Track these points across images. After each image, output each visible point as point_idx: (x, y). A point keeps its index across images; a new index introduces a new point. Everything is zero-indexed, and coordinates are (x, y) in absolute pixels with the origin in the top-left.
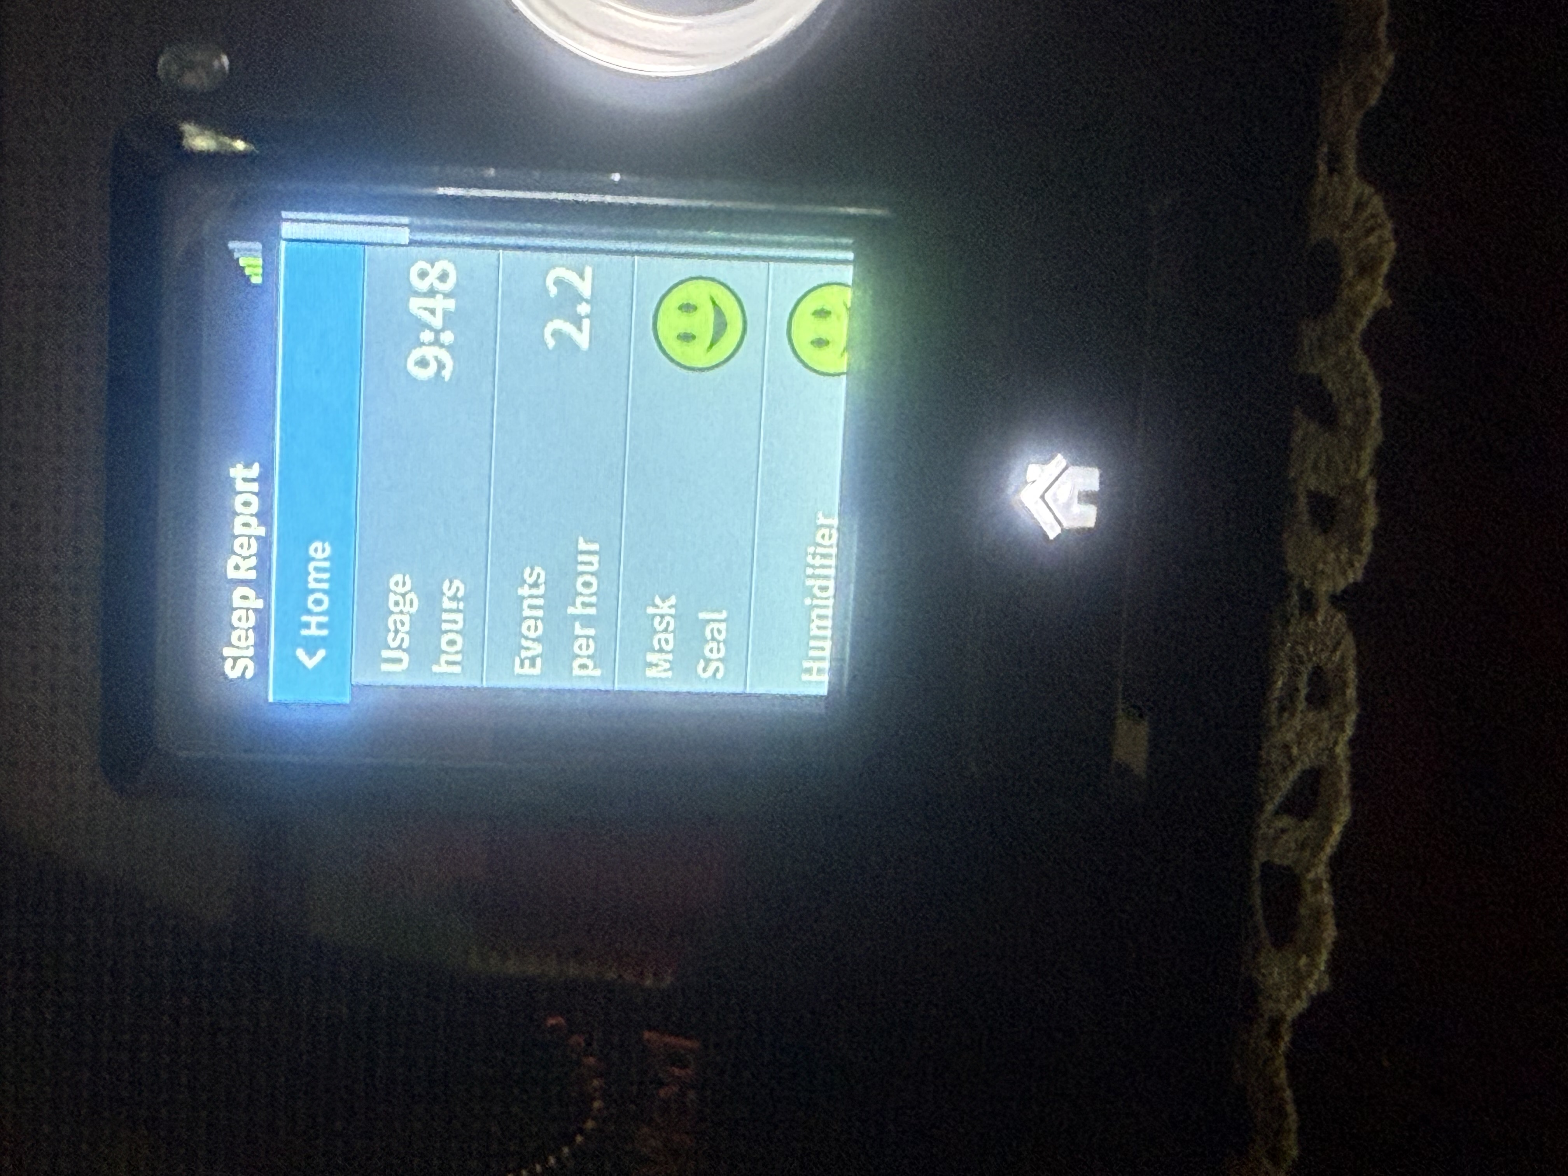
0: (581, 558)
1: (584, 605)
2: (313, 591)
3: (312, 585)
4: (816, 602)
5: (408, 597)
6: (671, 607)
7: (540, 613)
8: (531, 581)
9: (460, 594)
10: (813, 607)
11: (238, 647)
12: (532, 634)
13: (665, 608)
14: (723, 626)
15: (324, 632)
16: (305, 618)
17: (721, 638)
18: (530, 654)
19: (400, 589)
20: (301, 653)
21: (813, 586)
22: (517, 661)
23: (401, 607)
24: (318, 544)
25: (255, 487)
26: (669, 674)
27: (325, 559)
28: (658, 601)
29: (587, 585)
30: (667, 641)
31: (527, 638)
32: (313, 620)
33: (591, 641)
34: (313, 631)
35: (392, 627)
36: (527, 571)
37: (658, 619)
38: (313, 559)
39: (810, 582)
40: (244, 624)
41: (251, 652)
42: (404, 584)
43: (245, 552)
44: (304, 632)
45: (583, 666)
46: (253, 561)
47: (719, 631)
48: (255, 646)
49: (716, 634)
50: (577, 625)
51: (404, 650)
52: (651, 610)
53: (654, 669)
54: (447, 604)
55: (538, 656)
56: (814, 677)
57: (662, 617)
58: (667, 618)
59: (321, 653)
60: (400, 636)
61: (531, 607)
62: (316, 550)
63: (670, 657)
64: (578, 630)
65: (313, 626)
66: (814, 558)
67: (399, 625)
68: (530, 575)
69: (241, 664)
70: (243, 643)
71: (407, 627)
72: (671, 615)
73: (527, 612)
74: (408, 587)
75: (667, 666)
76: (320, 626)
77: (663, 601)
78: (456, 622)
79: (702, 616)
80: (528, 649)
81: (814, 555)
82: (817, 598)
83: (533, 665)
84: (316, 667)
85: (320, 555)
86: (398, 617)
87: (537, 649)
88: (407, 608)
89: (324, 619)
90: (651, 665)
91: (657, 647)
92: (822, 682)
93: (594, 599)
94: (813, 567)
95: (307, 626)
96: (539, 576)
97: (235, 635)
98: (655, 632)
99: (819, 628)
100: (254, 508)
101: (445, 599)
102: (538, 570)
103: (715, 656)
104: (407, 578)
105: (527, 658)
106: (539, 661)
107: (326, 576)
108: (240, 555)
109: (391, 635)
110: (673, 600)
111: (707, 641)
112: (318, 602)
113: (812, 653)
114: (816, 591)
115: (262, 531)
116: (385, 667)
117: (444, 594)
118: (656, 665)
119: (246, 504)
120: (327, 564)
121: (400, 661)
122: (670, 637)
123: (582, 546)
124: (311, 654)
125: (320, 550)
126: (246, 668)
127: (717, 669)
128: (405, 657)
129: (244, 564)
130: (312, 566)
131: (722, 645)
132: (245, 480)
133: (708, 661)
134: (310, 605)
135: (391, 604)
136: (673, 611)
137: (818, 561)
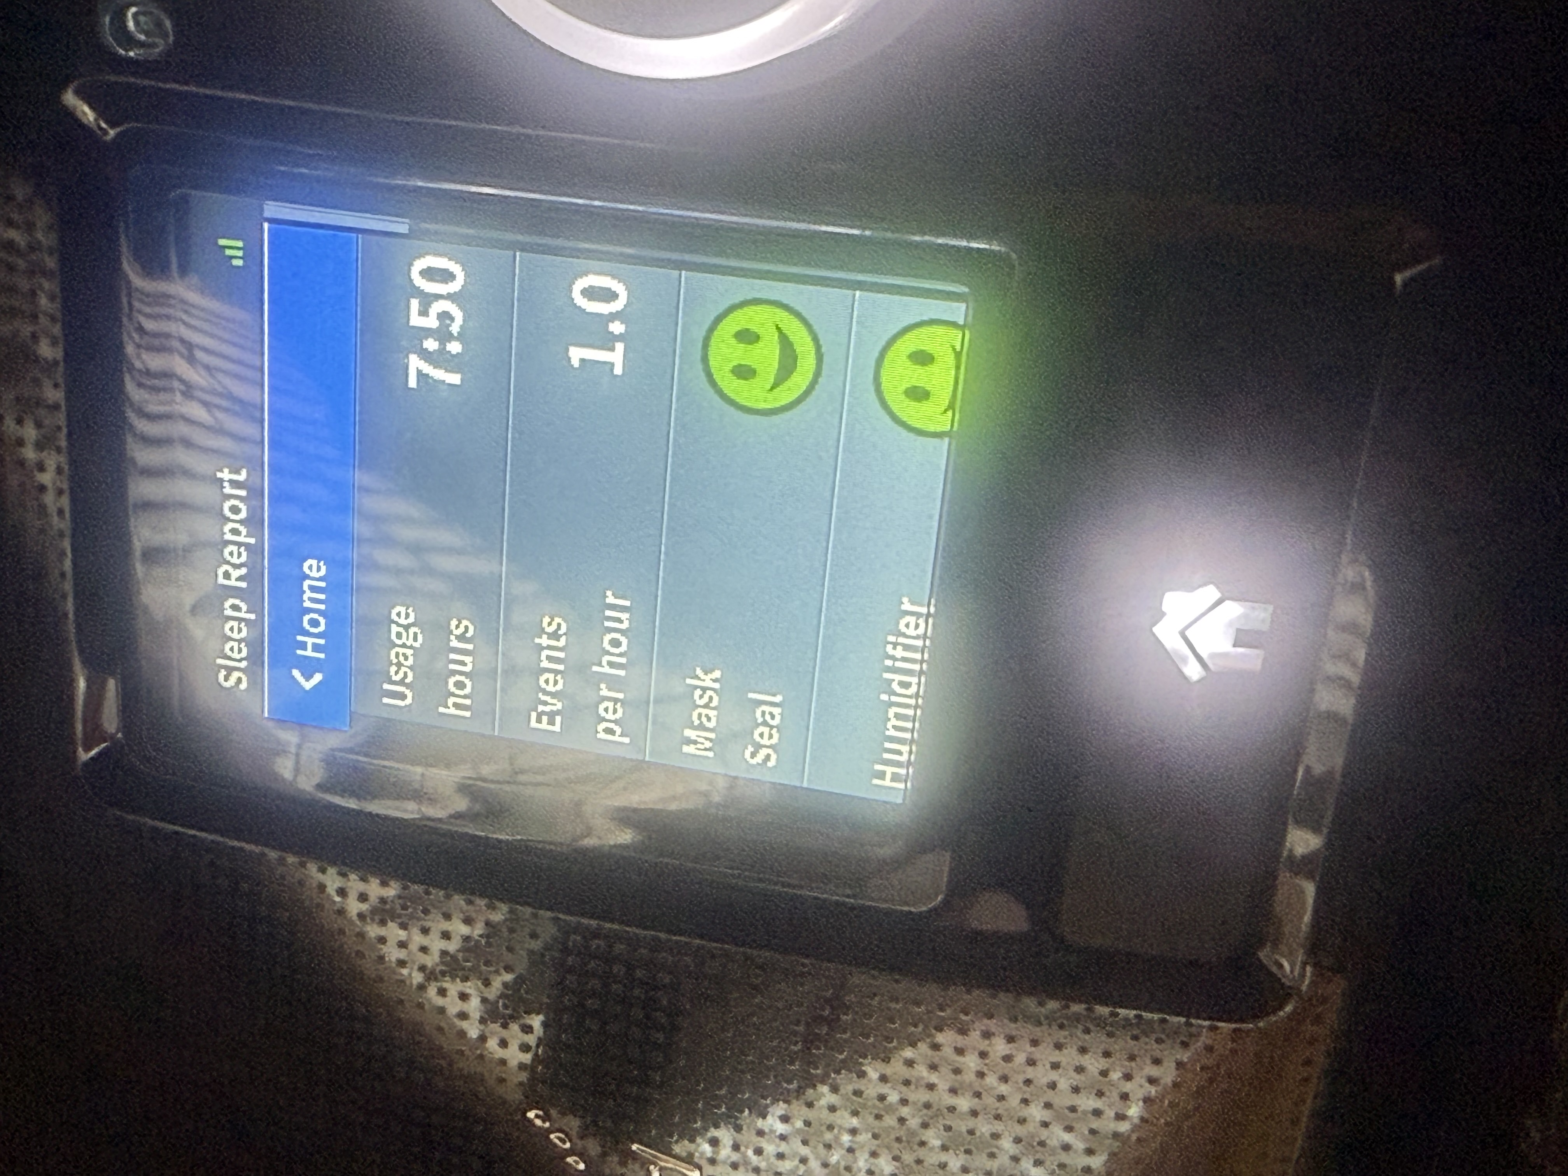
0: (608, 613)
1: (611, 664)
2: (309, 611)
4: (894, 699)
5: (412, 630)
6: (714, 681)
7: (561, 667)
8: (550, 630)
9: (469, 635)
10: (890, 704)
11: (230, 658)
12: (550, 688)
13: (708, 681)
14: (776, 711)
15: (321, 656)
16: (300, 638)
17: (775, 723)
18: (547, 709)
19: (402, 621)
20: (296, 673)
21: (892, 681)
22: (534, 715)
23: (404, 640)
24: (312, 562)
25: (243, 493)
26: (710, 754)
27: (321, 579)
28: (699, 672)
29: (616, 643)
30: (709, 719)
31: (545, 692)
32: (310, 641)
33: (618, 706)
34: (309, 653)
35: (395, 661)
36: (546, 619)
37: (698, 692)
38: (307, 577)
39: (887, 676)
40: (235, 635)
41: (244, 664)
42: (407, 616)
43: (235, 560)
44: (299, 652)
45: (609, 731)
46: (243, 571)
47: (773, 717)
48: (248, 660)
49: (768, 717)
50: (603, 686)
51: (407, 686)
52: (689, 681)
53: (692, 746)
54: (454, 643)
55: (558, 713)
56: (888, 782)
57: (704, 689)
58: (710, 693)
59: (318, 677)
60: (403, 669)
61: (550, 659)
62: (310, 567)
63: (712, 736)
64: (605, 691)
65: (309, 647)
66: (894, 648)
67: (402, 659)
68: (550, 625)
69: (236, 675)
70: (236, 655)
71: (410, 662)
72: (715, 690)
74: (411, 620)
75: (708, 744)
76: (316, 648)
77: (706, 674)
78: (463, 663)
79: (751, 695)
80: (545, 703)
81: (895, 645)
82: (897, 694)
83: (551, 722)
84: (315, 688)
85: (314, 574)
86: (401, 650)
87: (559, 705)
88: (410, 642)
89: (322, 642)
90: (689, 742)
91: (697, 722)
92: (896, 790)
93: (623, 660)
94: (893, 658)
95: (303, 646)
96: (559, 625)
97: (227, 648)
98: (696, 705)
99: (896, 728)
100: (244, 515)
101: (452, 637)
102: (557, 620)
103: (765, 741)
104: (410, 610)
105: (543, 713)
106: (558, 719)
107: (322, 597)
108: (228, 563)
109: (393, 669)
110: (717, 674)
111: (758, 725)
112: (314, 623)
113: (887, 756)
114: (895, 686)
115: (252, 541)
116: (386, 700)
117: (451, 632)
118: (695, 742)
119: (235, 510)
120: (323, 584)
121: (403, 697)
122: (713, 714)
123: (611, 600)
124: (308, 677)
125: (315, 568)
126: (239, 680)
127: (768, 757)
128: (409, 694)
129: (235, 573)
130: (306, 584)
131: (774, 731)
132: (234, 484)
133: (758, 747)
134: (306, 625)
135: (393, 637)
136: (717, 686)
137: (899, 653)
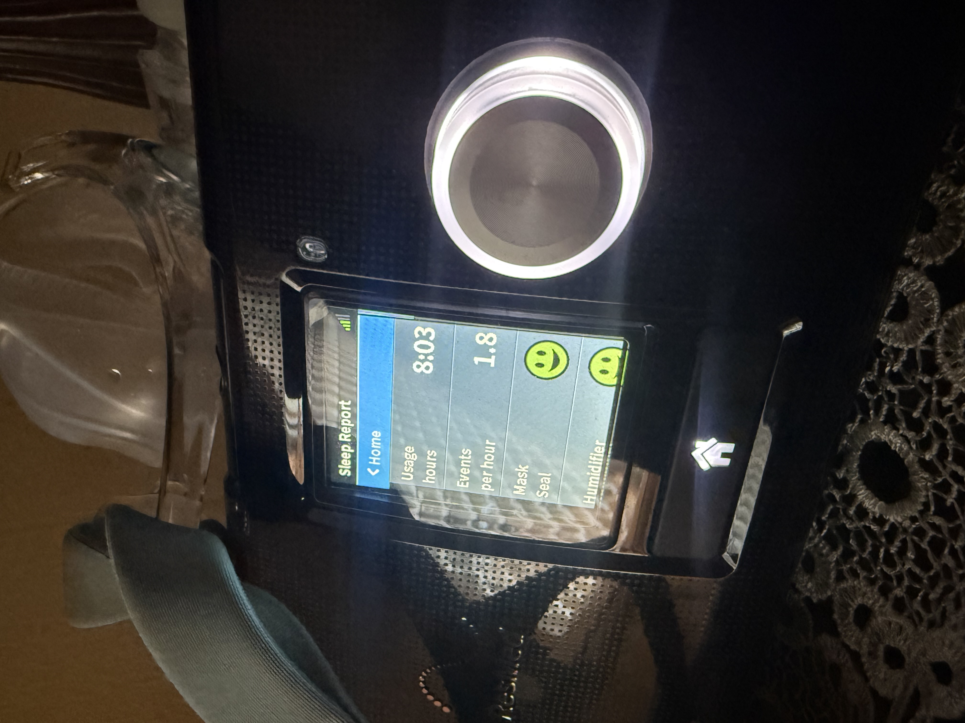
0: (487, 447)
1: (488, 465)
2: (374, 449)
3: (373, 446)
4: (592, 474)
5: (413, 455)
6: (526, 469)
7: (469, 466)
8: (465, 453)
9: (434, 456)
10: (591, 476)
11: (344, 465)
12: (465, 473)
13: (523, 470)
14: (549, 479)
15: (378, 464)
16: (370, 458)
17: (549, 482)
18: (463, 480)
19: (410, 451)
20: (369, 470)
21: (591, 468)
22: (458, 482)
23: (410, 458)
24: (376, 432)
25: (349, 409)
26: (524, 494)
27: (379, 438)
28: (520, 466)
29: (489, 457)
30: (524, 482)
31: (463, 474)
32: (374, 459)
33: (490, 478)
34: (374, 463)
35: (406, 465)
36: (464, 450)
37: (520, 473)
38: (374, 437)
39: (589, 466)
40: (346, 457)
41: (349, 467)
42: (411, 450)
43: (346, 432)
44: (370, 463)
45: (486, 487)
46: (349, 436)
47: (547, 481)
48: (351, 465)
49: (545, 481)
50: (484, 472)
51: (411, 473)
52: (517, 470)
53: (517, 491)
54: (429, 458)
55: (468, 481)
56: (589, 502)
57: (522, 472)
58: (524, 473)
59: (377, 471)
60: (409, 468)
61: (465, 463)
62: (375, 434)
63: (525, 488)
64: (485, 473)
65: (374, 461)
66: (593, 457)
67: (409, 464)
68: (465, 451)
69: (345, 471)
70: (346, 464)
71: (412, 465)
72: (526, 473)
73: (463, 465)
74: (413, 450)
75: (523, 490)
76: (377, 461)
77: (523, 467)
78: (432, 465)
79: (540, 474)
80: (463, 478)
81: (593, 456)
82: (593, 472)
83: (465, 484)
84: (376, 475)
85: (376, 436)
86: (409, 462)
87: (468, 479)
88: (413, 458)
89: (379, 459)
90: (516, 490)
91: (519, 483)
92: (592, 504)
93: (492, 463)
94: (592, 461)
95: (372, 461)
96: (468, 452)
97: (343, 462)
98: (519, 478)
99: (592, 484)
100: (349, 416)
101: (428, 457)
102: (468, 450)
103: (544, 489)
104: (413, 448)
105: (462, 481)
106: (468, 483)
107: (379, 444)
108: (344, 433)
109: (406, 467)
110: (527, 467)
111: (542, 484)
112: (376, 453)
113: (588, 493)
114: (593, 470)
115: (353, 425)
116: (403, 478)
117: (428, 455)
118: (518, 490)
119: (346, 415)
120: (380, 440)
121: (409, 477)
122: (525, 480)
123: (488, 442)
124: (373, 471)
125: (377, 434)
126: (347, 473)
127: (545, 494)
128: (412, 476)
129: (346, 436)
130: (373, 439)
131: (547, 486)
132: (346, 406)
133: (541, 491)
134: (373, 453)
135: (406, 457)
136: (527, 471)
137: (594, 459)
